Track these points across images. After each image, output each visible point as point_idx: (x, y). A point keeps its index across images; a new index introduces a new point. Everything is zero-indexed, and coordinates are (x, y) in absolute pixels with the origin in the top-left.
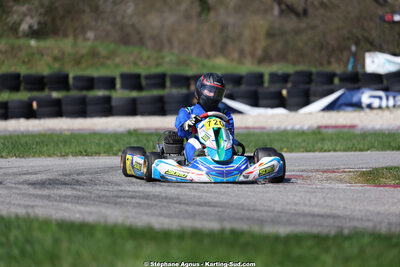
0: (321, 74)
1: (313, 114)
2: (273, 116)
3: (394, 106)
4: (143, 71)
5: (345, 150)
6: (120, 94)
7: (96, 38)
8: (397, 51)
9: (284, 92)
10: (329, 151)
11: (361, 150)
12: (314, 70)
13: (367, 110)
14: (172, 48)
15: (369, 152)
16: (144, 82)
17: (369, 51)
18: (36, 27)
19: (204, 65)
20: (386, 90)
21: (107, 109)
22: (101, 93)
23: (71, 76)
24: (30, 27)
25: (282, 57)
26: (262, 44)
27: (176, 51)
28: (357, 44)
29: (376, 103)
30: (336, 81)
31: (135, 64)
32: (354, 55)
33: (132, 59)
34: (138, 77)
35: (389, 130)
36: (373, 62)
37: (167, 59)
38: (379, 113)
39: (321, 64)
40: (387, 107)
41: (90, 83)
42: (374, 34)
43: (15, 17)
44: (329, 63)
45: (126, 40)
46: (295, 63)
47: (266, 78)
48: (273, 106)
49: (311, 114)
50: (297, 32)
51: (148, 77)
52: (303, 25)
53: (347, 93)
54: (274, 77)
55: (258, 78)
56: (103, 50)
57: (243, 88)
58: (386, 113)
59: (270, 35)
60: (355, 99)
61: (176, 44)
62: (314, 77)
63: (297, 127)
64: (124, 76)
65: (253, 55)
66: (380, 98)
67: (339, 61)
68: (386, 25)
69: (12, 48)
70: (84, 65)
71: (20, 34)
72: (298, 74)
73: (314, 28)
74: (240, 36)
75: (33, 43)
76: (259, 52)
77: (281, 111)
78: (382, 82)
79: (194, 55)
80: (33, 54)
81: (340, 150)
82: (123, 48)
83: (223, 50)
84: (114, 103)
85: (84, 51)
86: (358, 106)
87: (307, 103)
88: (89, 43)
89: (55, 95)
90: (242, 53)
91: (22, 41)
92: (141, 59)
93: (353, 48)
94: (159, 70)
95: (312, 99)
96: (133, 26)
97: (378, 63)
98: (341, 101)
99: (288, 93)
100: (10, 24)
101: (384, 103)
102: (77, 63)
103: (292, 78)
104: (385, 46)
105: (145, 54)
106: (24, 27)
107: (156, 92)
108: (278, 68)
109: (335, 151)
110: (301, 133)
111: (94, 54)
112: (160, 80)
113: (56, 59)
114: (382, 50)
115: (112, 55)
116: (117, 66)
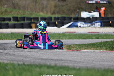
0: (68, 18)
1: (64, 29)
2: (53, 29)
3: (87, 27)
4: (19, 16)
5: (68, 39)
6: (12, 22)
7: (7, 7)
8: (90, 11)
9: (57, 23)
10: (64, 39)
11: (73, 39)
12: (66, 16)
13: (80, 28)
14: (28, 10)
15: (75, 40)
16: (19, 19)
17: (82, 11)
19: (37, 15)
20: (85, 22)
21: (7, 26)
22: (7, 22)
25: (58, 13)
26: (53, 9)
27: (29, 10)
28: (79, 9)
29: (82, 26)
30: (72, 19)
31: (18, 14)
32: (78, 12)
33: (17, 13)
34: (17, 18)
35: (84, 33)
36: (83, 14)
37: (26, 13)
38: (83, 28)
39: (69, 15)
40: (85, 27)
41: (4, 19)
42: (84, 7)
44: (71, 14)
45: (15, 8)
46: (62, 14)
47: (53, 18)
48: (53, 26)
49: (64, 28)
50: (63, 6)
51: (20, 18)
52: (64, 4)
53: (74, 23)
54: (55, 18)
55: (51, 18)
56: (8, 10)
57: (46, 21)
58: (84, 29)
59: (55, 6)
60: (76, 25)
61: (29, 9)
62: (66, 18)
63: (59, 32)
64: (13, 18)
65: (50, 12)
66: (83, 24)
67: (74, 14)
68: (88, 4)
70: (3, 14)
72: (62, 17)
73: (67, 5)
74: (47, 7)
76: (52, 11)
77: (55, 28)
78: (85, 20)
79: (34, 12)
81: (67, 39)
82: (14, 10)
83: (42, 11)
84: (9, 25)
85: (3, 10)
86: (77, 26)
87: (63, 25)
88: (5, 8)
90: (47, 12)
92: (19, 13)
93: (78, 10)
94: (24, 16)
95: (64, 24)
96: (17, 4)
97: (85, 15)
98: (72, 25)
99: (58, 23)
101: (84, 26)
103: (60, 19)
104: (87, 10)
105: (20, 11)
107: (22, 22)
108: (57, 16)
109: (66, 39)
110: (59, 34)
111: (6, 11)
112: (23, 19)
114: (86, 11)
115: (11, 12)
116: (12, 15)
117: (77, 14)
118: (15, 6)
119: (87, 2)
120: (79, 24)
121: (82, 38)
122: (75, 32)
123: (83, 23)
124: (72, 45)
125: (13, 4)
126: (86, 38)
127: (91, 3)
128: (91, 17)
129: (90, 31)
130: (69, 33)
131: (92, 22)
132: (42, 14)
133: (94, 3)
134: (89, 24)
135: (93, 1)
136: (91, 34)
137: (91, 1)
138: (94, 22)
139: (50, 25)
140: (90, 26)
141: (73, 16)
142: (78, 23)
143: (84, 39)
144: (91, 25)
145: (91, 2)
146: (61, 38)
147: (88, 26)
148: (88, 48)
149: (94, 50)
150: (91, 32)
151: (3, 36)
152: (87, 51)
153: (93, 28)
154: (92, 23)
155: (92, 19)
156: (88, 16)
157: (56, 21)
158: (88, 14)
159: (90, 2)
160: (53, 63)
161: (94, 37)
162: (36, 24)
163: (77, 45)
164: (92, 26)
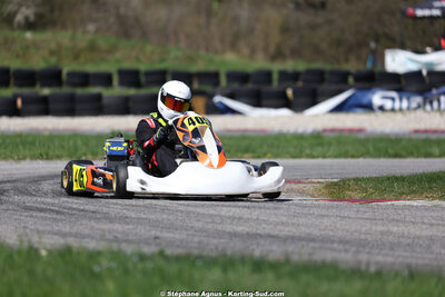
0: (333, 73)
1: (320, 116)
2: (277, 118)
3: (408, 108)
4: (143, 67)
5: (336, 157)
6: (117, 91)
7: (97, 31)
8: (419, 48)
9: (290, 92)
10: (318, 157)
11: (353, 157)
12: (327, 67)
13: (379, 113)
14: (178, 42)
15: (361, 160)
16: (143, 79)
17: (390, 47)
18: (32, 18)
19: (211, 61)
20: (399, 90)
21: (97, 107)
22: (94, 90)
23: (65, 71)
24: (27, 18)
25: (296, 53)
26: (275, 38)
27: (183, 44)
28: (377, 41)
29: (388, 104)
30: (351, 80)
31: (138, 60)
32: (374, 52)
33: (134, 54)
34: (136, 73)
35: (396, 135)
36: (394, 60)
37: (173, 55)
38: (392, 116)
39: (339, 62)
40: (401, 109)
41: (84, 79)
42: (396, 30)
43: (10, 8)
44: (347, 60)
45: (126, 34)
47: (275, 77)
48: (277, 107)
49: (316, 116)
50: (313, 27)
51: (148, 74)
52: (319, 20)
53: (359, 94)
54: (284, 75)
55: (266, 76)
56: (102, 43)
57: (250, 86)
58: (399, 116)
59: (285, 30)
60: (365, 101)
61: (182, 37)
62: (327, 76)
63: (300, 130)
64: (122, 73)
65: (265, 49)
66: (393, 99)
67: (359, 58)
68: (410, 21)
69: (6, 41)
70: (83, 59)
71: (15, 25)
72: (309, 72)
73: (330, 22)
74: (251, 30)
75: (29, 35)
76: (272, 49)
77: (285, 112)
78: (399, 82)
79: (202, 53)
80: (27, 48)
81: (330, 157)
82: (125, 42)
83: (234, 46)
84: (105, 101)
85: (82, 45)
86: (369, 107)
87: (314, 103)
88: (89, 37)
89: (46, 91)
90: (253, 52)
91: (16, 34)
92: (144, 54)
93: (373, 45)
94: (162, 66)
95: (319, 99)
96: (137, 20)
97: (399, 61)
98: (351, 102)
99: (294, 93)
100: (5, 15)
101: (397, 105)
102: (76, 57)
103: (302, 77)
104: (408, 43)
105: (149, 48)
106: (19, 18)
107: (156, 90)
108: (290, 65)
109: (324, 157)
110: (300, 137)
111: (92, 48)
112: (161, 77)
113: (52, 53)
114: (403, 47)
115: (111, 50)
116: (118, 61)
117: (371, 57)
118: (127, 28)
119: (410, 11)
120: (377, 98)
121: (391, 151)
122: (360, 130)
123: (394, 94)
124: (349, 180)
125: (121, 20)
126: (403, 153)
127: (423, 18)
128: (424, 73)
129: (422, 126)
130: (336, 134)
131: (430, 90)
132: (232, 60)
133: (438, 17)
134: (417, 100)
135: (431, 7)
136: (423, 136)
137: (422, 8)
138: (434, 91)
139: (265, 102)
140: (419, 107)
141: (352, 66)
142: (373, 93)
143: (396, 156)
144: (425, 103)
145: (426, 12)
146: (308, 151)
147: (414, 105)
148: (413, 194)
149: (436, 202)
150: (426, 131)
151: (79, 143)
152: (408, 203)
153: (433, 114)
154: (428, 95)
155: (427, 80)
156: (413, 67)
157: (286, 88)
158: (412, 61)
159: (420, 13)
160: (275, 252)
161: (436, 151)
162: (211, 96)
163: (369, 179)
164: (428, 107)
